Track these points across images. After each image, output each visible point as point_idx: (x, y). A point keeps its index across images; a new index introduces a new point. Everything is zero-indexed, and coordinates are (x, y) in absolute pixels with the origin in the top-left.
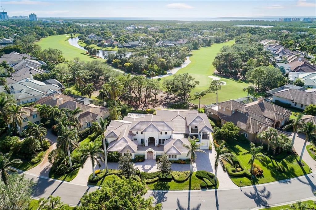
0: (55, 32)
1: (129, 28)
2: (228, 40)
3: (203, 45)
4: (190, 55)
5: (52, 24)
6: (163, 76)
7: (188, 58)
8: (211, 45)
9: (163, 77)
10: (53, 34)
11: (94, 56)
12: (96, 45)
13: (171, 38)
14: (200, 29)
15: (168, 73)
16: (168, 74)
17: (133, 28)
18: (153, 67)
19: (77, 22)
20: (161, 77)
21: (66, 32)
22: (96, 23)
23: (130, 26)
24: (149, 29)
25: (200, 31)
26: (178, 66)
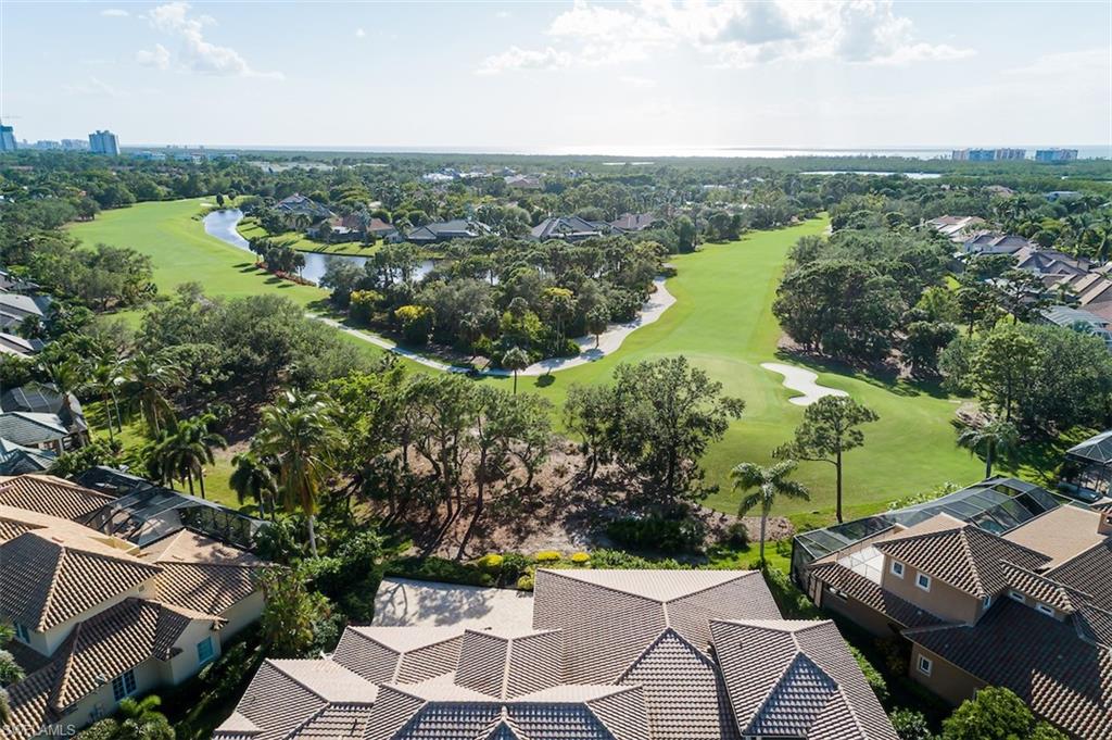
0: (162, 190)
1: (439, 177)
2: (801, 219)
3: (710, 233)
4: (669, 274)
5: (160, 165)
6: (562, 363)
7: (659, 284)
8: (741, 237)
9: (562, 367)
10: (154, 198)
11: (282, 277)
12: (302, 236)
13: (590, 208)
14: (692, 182)
15: (584, 348)
16: (584, 355)
17: (451, 178)
18: (519, 325)
19: (255, 158)
20: (554, 370)
21: (206, 191)
22: (322, 161)
23: (442, 172)
24: (508, 180)
25: (694, 187)
26: (625, 316)
